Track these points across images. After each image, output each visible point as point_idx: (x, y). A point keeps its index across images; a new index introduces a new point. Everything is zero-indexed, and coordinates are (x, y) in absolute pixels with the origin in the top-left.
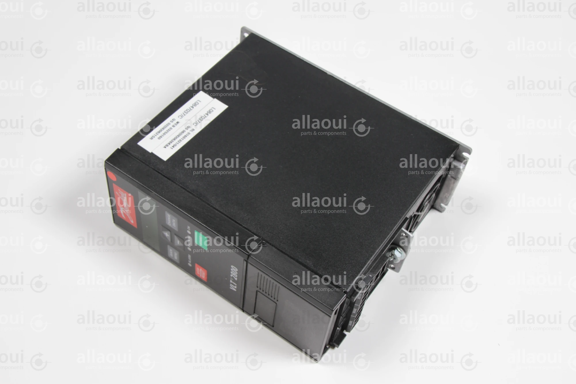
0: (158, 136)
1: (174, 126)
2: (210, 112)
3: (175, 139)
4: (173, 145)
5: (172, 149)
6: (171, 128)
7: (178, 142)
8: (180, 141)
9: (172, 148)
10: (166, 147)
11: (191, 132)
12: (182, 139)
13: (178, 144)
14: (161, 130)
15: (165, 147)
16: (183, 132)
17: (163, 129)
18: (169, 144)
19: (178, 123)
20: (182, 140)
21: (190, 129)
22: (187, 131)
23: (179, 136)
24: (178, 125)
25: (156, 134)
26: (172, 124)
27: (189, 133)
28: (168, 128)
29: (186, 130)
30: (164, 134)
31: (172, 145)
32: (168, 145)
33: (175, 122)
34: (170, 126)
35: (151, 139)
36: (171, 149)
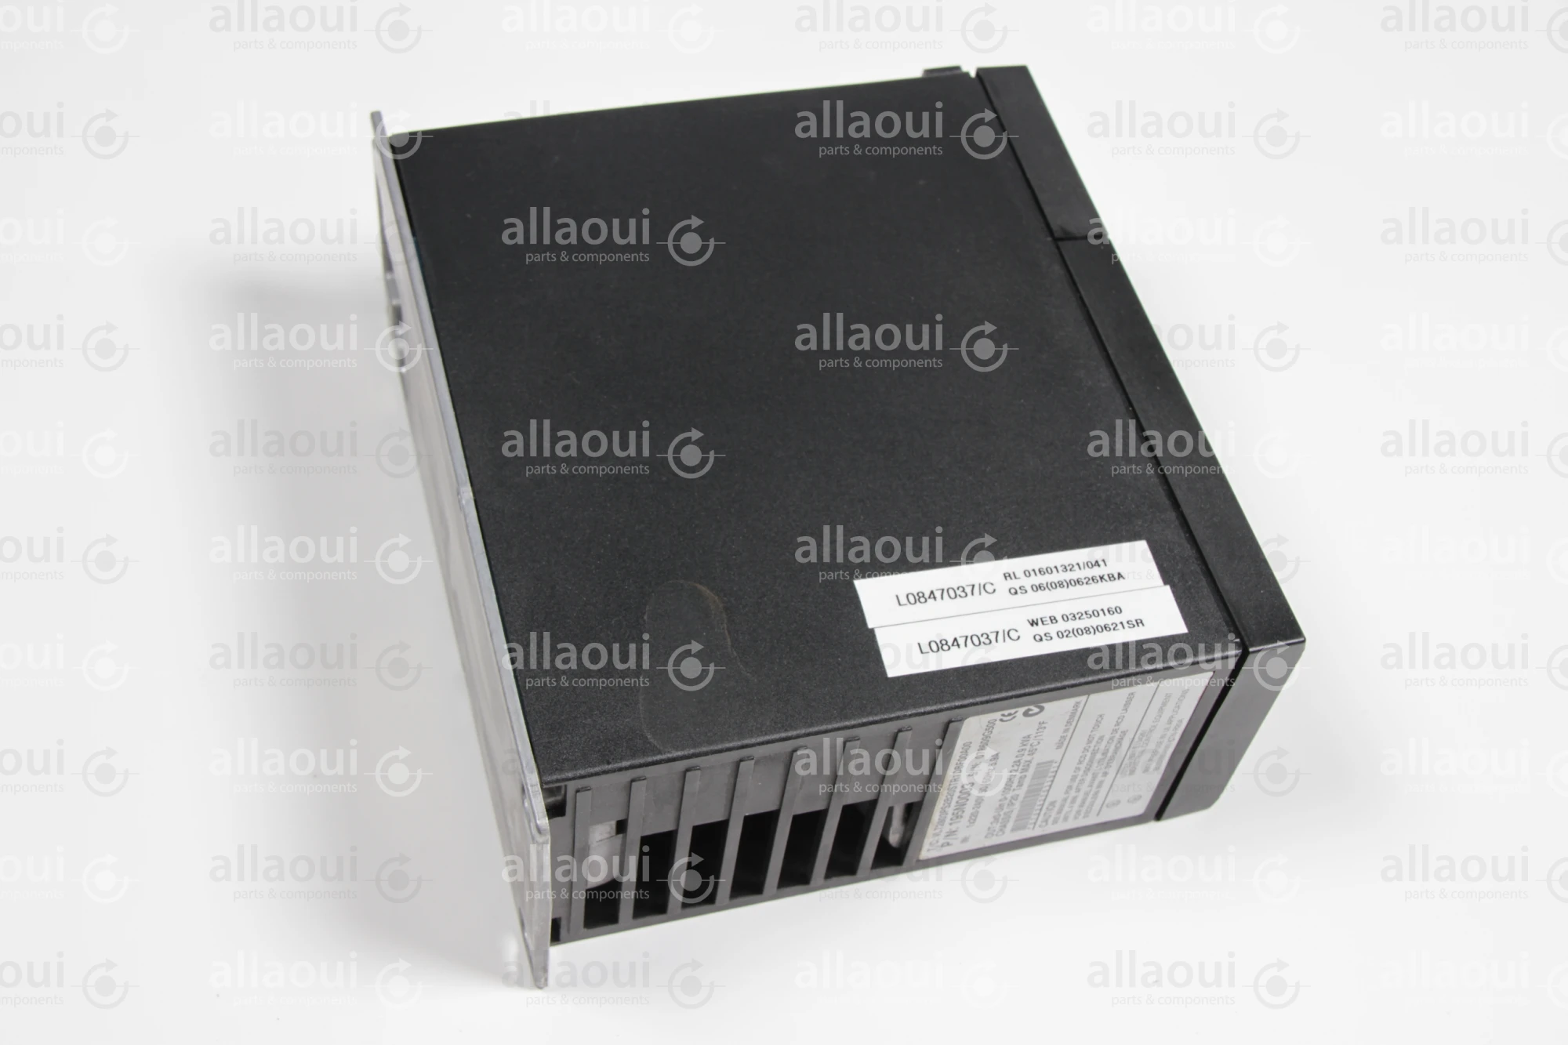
0: (1116, 618)
1: (1053, 620)
2: (919, 598)
3: (1078, 582)
4: (1096, 568)
5: (1104, 561)
6: (1065, 618)
7: (1076, 567)
8: (1068, 568)
9: (1101, 563)
10: (1116, 576)
11: (1020, 574)
12: (1058, 571)
13: (1078, 564)
14: (1096, 630)
15: (1120, 576)
16: (1040, 587)
17: (1087, 631)
18: (1102, 578)
19: (1033, 623)
20: (1060, 569)
21: (1016, 584)
22: (1027, 583)
23: (1061, 584)
24: (1035, 615)
25: (1120, 626)
26: (1052, 629)
27: (1027, 574)
28: (1071, 625)
29: (1028, 588)
30: (1095, 614)
31: (1096, 572)
32: (1106, 577)
33: (1040, 630)
34: (1062, 626)
35: (1141, 622)
36: (1106, 561)
